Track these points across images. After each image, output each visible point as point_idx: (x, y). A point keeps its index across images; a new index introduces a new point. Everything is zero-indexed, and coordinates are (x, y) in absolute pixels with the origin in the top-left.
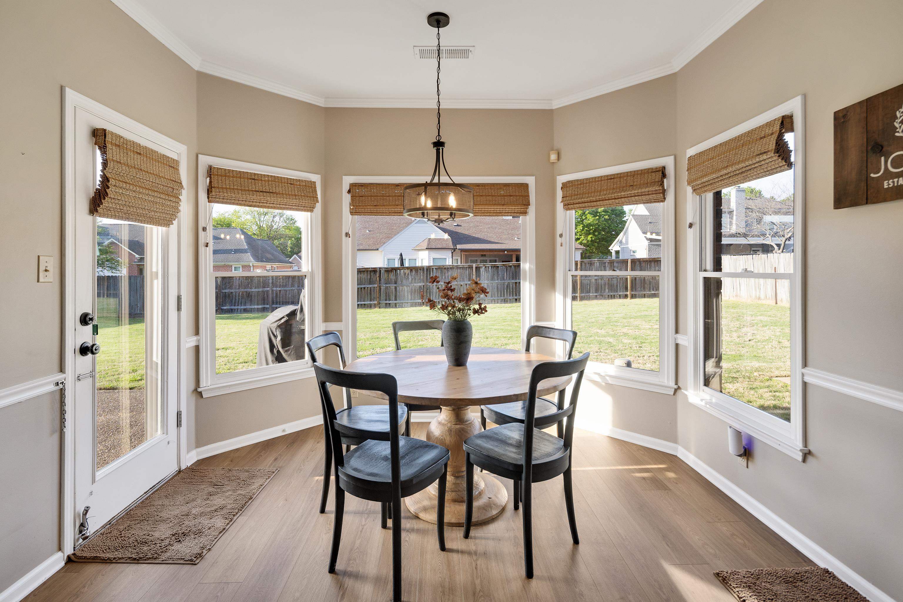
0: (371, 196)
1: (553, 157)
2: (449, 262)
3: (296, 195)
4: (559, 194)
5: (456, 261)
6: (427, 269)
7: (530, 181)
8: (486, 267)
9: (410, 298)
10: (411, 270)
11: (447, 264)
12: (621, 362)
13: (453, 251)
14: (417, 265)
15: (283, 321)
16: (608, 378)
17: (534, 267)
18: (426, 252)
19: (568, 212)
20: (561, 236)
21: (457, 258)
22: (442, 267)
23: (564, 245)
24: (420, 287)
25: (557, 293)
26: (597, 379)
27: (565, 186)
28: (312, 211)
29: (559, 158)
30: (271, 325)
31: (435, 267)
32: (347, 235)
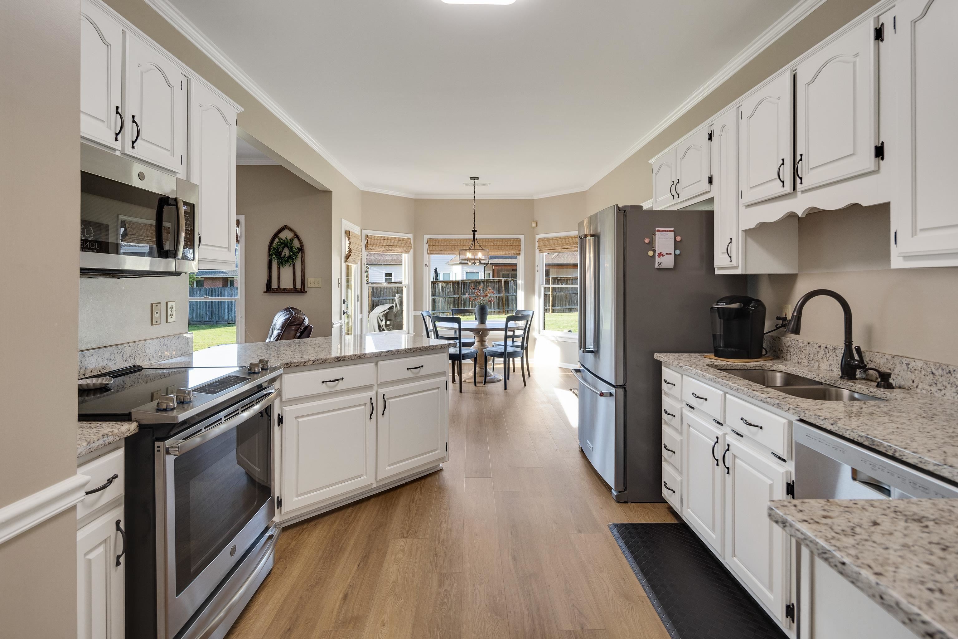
0: (439, 245)
1: (534, 225)
2: (481, 276)
3: (402, 246)
4: (537, 244)
5: (488, 275)
6: (461, 283)
7: (522, 237)
8: (514, 281)
9: (446, 308)
10: (447, 284)
11: (480, 278)
12: (566, 331)
13: (485, 266)
14: (451, 279)
15: (386, 312)
16: (558, 338)
17: (524, 283)
18: (460, 267)
19: (541, 254)
20: (537, 266)
21: (489, 272)
22: (475, 281)
23: (539, 271)
24: (455, 298)
25: (535, 296)
26: (553, 339)
27: (539, 240)
28: (408, 253)
29: (536, 226)
30: (379, 314)
31: (468, 281)
32: (426, 265)
